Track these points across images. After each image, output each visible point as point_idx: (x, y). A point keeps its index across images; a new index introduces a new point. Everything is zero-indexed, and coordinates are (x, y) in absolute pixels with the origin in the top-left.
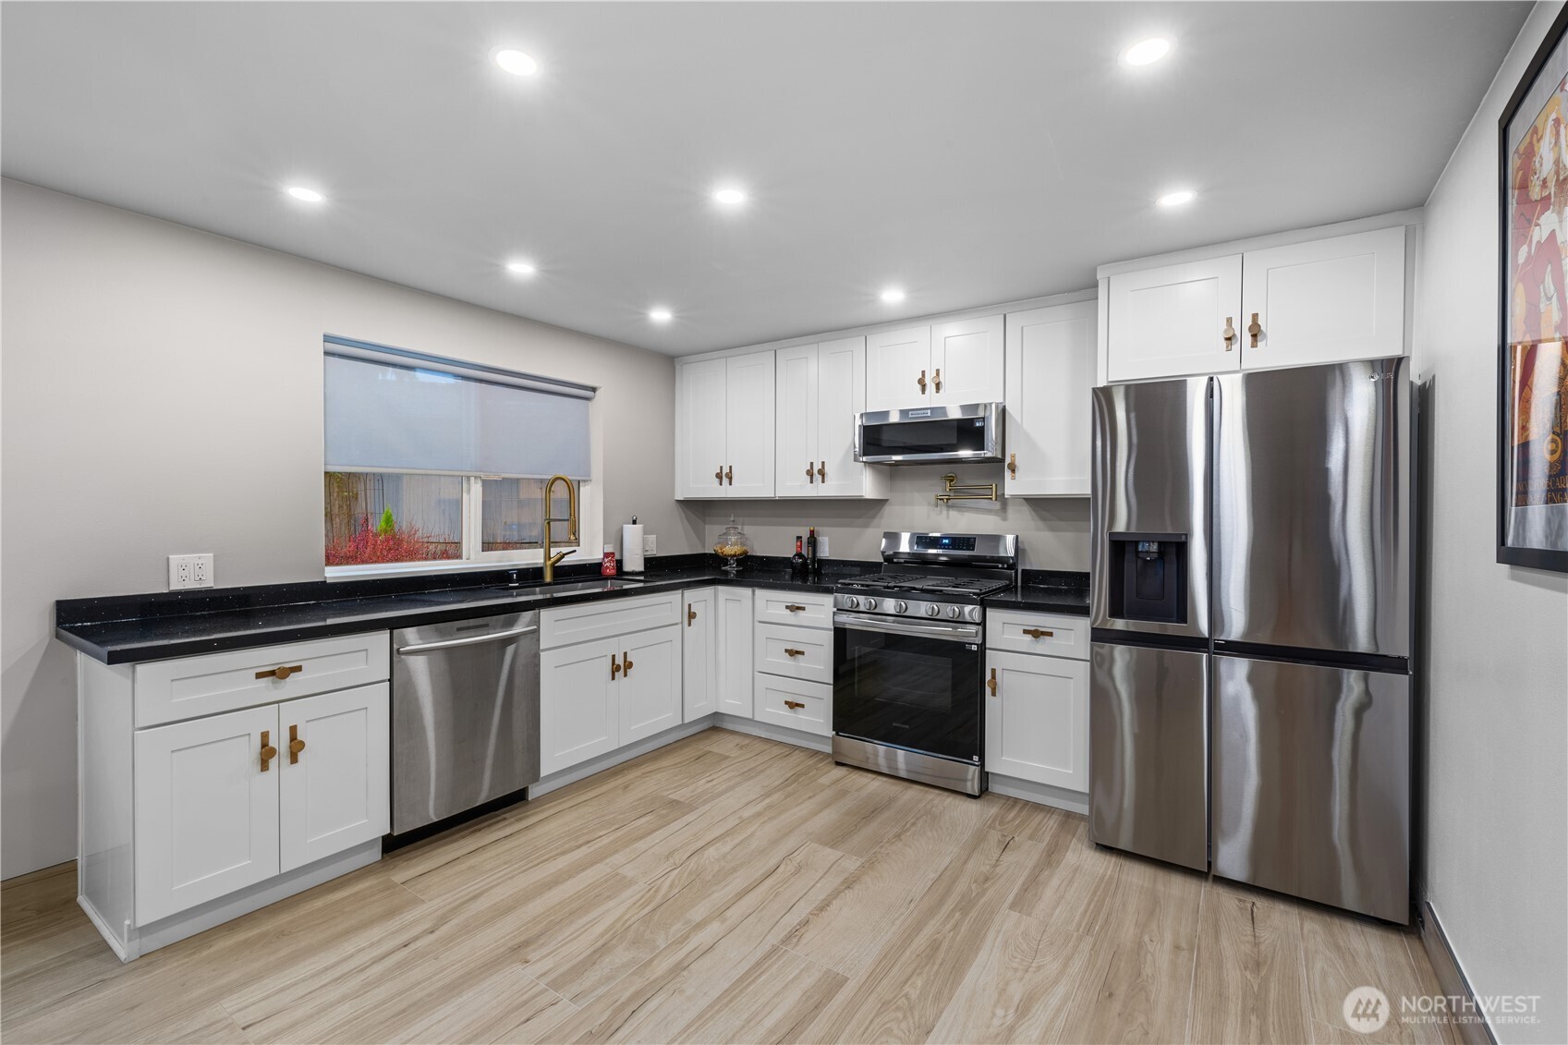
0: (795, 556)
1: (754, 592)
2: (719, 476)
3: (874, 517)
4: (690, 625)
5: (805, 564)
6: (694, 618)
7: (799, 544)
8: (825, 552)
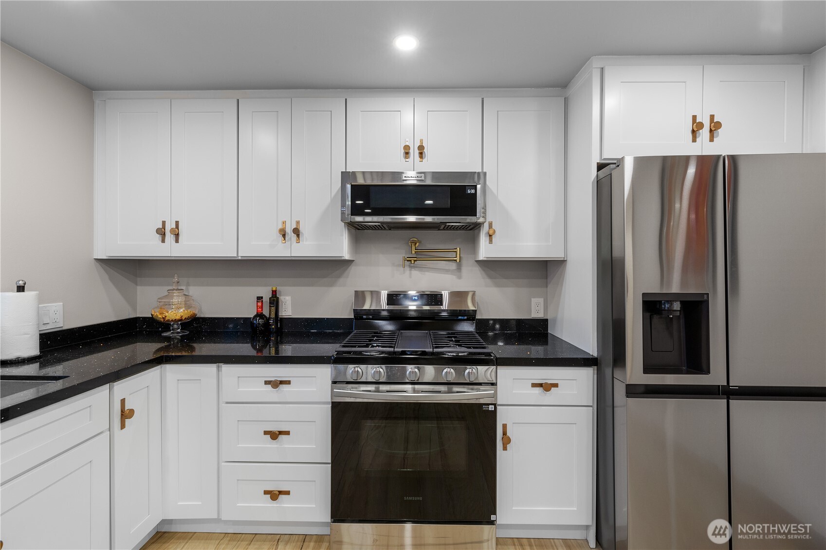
0: (255, 316)
1: (218, 367)
2: (161, 232)
3: (339, 276)
4: (123, 426)
5: (267, 324)
6: (130, 417)
7: (260, 304)
8: (288, 310)
